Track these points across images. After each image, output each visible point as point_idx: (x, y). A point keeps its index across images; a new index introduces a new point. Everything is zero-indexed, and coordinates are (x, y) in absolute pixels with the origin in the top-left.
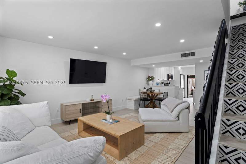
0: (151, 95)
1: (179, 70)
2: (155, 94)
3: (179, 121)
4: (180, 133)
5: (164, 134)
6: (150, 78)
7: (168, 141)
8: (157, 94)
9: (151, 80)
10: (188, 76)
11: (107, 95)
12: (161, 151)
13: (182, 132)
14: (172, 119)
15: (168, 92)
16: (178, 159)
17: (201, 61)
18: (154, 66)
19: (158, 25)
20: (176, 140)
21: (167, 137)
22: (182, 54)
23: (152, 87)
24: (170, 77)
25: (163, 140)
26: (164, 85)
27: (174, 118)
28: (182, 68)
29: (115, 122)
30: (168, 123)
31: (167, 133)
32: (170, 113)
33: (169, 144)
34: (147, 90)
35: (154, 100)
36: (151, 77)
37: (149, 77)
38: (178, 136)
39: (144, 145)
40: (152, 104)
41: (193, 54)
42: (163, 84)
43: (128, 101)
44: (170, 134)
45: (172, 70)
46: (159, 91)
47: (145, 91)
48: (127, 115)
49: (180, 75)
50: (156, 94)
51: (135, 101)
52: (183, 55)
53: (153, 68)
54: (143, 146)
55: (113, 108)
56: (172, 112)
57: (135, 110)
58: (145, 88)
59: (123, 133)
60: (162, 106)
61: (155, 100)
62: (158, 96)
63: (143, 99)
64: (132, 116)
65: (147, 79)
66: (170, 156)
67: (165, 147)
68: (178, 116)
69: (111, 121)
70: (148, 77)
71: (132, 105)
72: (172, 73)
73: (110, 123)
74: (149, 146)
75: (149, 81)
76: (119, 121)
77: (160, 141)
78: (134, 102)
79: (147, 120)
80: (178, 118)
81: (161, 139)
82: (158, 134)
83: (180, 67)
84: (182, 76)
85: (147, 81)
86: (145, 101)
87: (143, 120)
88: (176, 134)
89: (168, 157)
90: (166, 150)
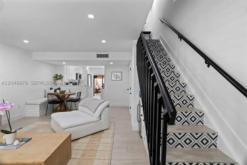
0: (61, 96)
1: (87, 71)
2: (65, 95)
3: (101, 120)
4: (102, 132)
5: (88, 137)
6: (59, 77)
7: (95, 144)
8: (69, 95)
9: (59, 79)
10: (94, 76)
11: (6, 102)
12: (94, 157)
13: (104, 130)
14: (96, 119)
15: (81, 92)
16: (112, 158)
17: (111, 63)
18: (64, 63)
19: (91, 16)
20: (102, 139)
21: (92, 140)
22: (97, 54)
23: (60, 87)
24: (79, 76)
25: (90, 144)
26: (73, 85)
27: (97, 118)
28: (89, 68)
29: (23, 142)
30: (92, 124)
31: (91, 135)
32: (92, 114)
33: (98, 146)
34: (55, 91)
35: (65, 102)
36: (59, 75)
37: (57, 75)
38: (101, 135)
39: (72, 158)
40: (63, 106)
41: (107, 56)
42: (72, 83)
43: (27, 106)
44: (94, 135)
45: (80, 69)
46: (70, 91)
47: (52, 91)
48: (32, 126)
49: (88, 74)
50: (67, 95)
51: (40, 105)
52: (99, 56)
53: (63, 66)
54: (70, 160)
55: (2, 120)
56: (94, 112)
57: (40, 116)
58: (51, 89)
59: (48, 154)
60: (80, 108)
61: (67, 101)
62: (71, 97)
63: (51, 102)
64: (38, 125)
65: (54, 77)
66: (104, 158)
67: (95, 150)
68: (100, 116)
69: (17, 142)
70: (55, 76)
71: (36, 112)
72: (80, 72)
73: (15, 148)
74: (78, 157)
75: (57, 80)
76: (31, 139)
77: (87, 147)
78: (38, 107)
79: (69, 127)
80: (100, 118)
81: (88, 143)
82: (81, 139)
83: (88, 67)
84: (89, 76)
85: (55, 80)
86: (53, 104)
87: (64, 128)
88: (99, 133)
89: (103, 161)
90: (98, 154)
